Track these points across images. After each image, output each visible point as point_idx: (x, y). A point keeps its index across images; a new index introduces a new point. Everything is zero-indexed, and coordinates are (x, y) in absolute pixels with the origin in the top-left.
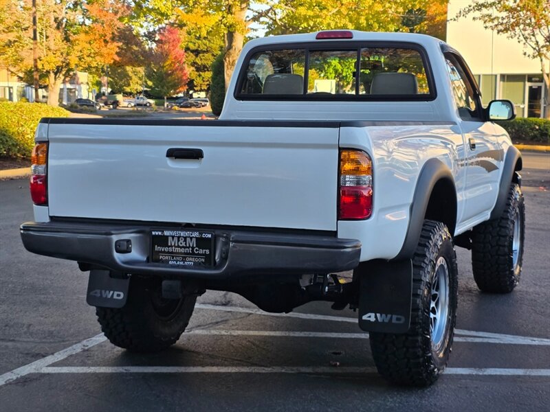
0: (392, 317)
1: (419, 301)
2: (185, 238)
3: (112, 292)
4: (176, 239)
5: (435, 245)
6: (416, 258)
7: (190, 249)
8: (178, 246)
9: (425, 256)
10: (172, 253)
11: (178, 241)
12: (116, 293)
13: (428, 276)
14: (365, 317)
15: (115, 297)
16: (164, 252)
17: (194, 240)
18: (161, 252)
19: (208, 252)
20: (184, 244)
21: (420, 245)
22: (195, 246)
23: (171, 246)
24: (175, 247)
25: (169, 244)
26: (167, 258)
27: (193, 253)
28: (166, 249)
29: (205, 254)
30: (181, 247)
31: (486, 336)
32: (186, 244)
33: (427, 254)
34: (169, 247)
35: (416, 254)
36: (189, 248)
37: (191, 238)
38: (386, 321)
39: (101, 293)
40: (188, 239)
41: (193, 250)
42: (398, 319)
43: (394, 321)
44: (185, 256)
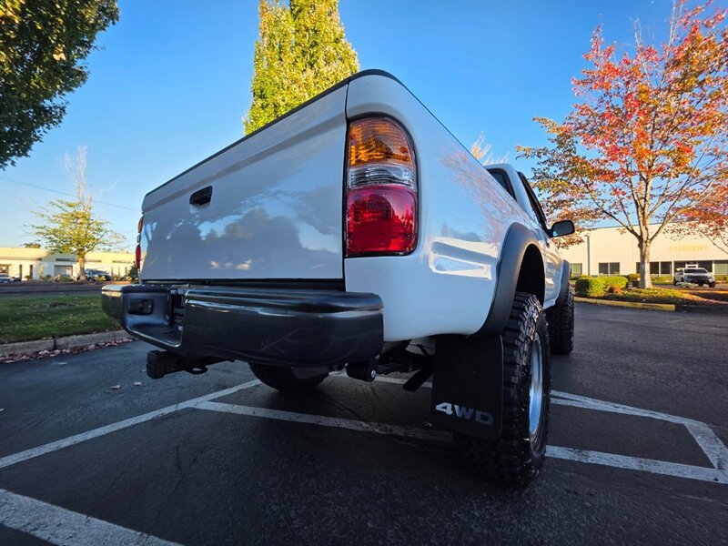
0: (475, 412)
1: (513, 392)
5: (531, 318)
6: (507, 333)
9: (520, 331)
13: (524, 358)
14: (439, 407)
21: (511, 317)
31: (567, 397)
33: (522, 328)
35: (507, 329)
38: (467, 417)
43: (478, 419)
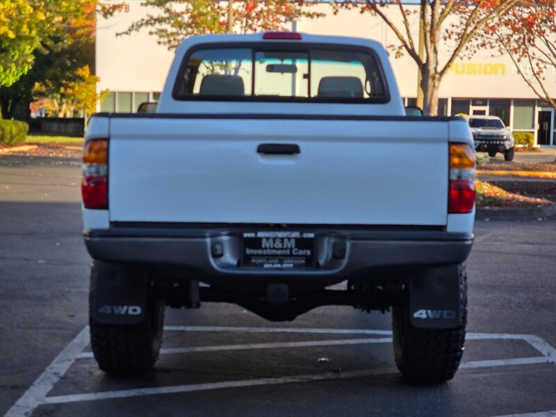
2: (282, 240)
3: (125, 308)
4: (271, 241)
7: (288, 251)
8: (274, 248)
10: (267, 255)
11: (274, 242)
12: (131, 308)
14: (416, 315)
15: (131, 312)
16: (257, 255)
17: (293, 241)
18: (254, 255)
19: (309, 252)
20: (280, 246)
22: (293, 246)
23: (266, 248)
24: (270, 248)
25: (263, 246)
26: (260, 261)
27: (291, 255)
28: (260, 252)
29: (305, 256)
30: (277, 249)
32: (283, 245)
34: (263, 249)
36: (286, 249)
37: (289, 239)
38: (438, 316)
39: (112, 310)
40: (286, 241)
41: (291, 252)
42: (449, 314)
43: (445, 316)
44: (281, 259)
